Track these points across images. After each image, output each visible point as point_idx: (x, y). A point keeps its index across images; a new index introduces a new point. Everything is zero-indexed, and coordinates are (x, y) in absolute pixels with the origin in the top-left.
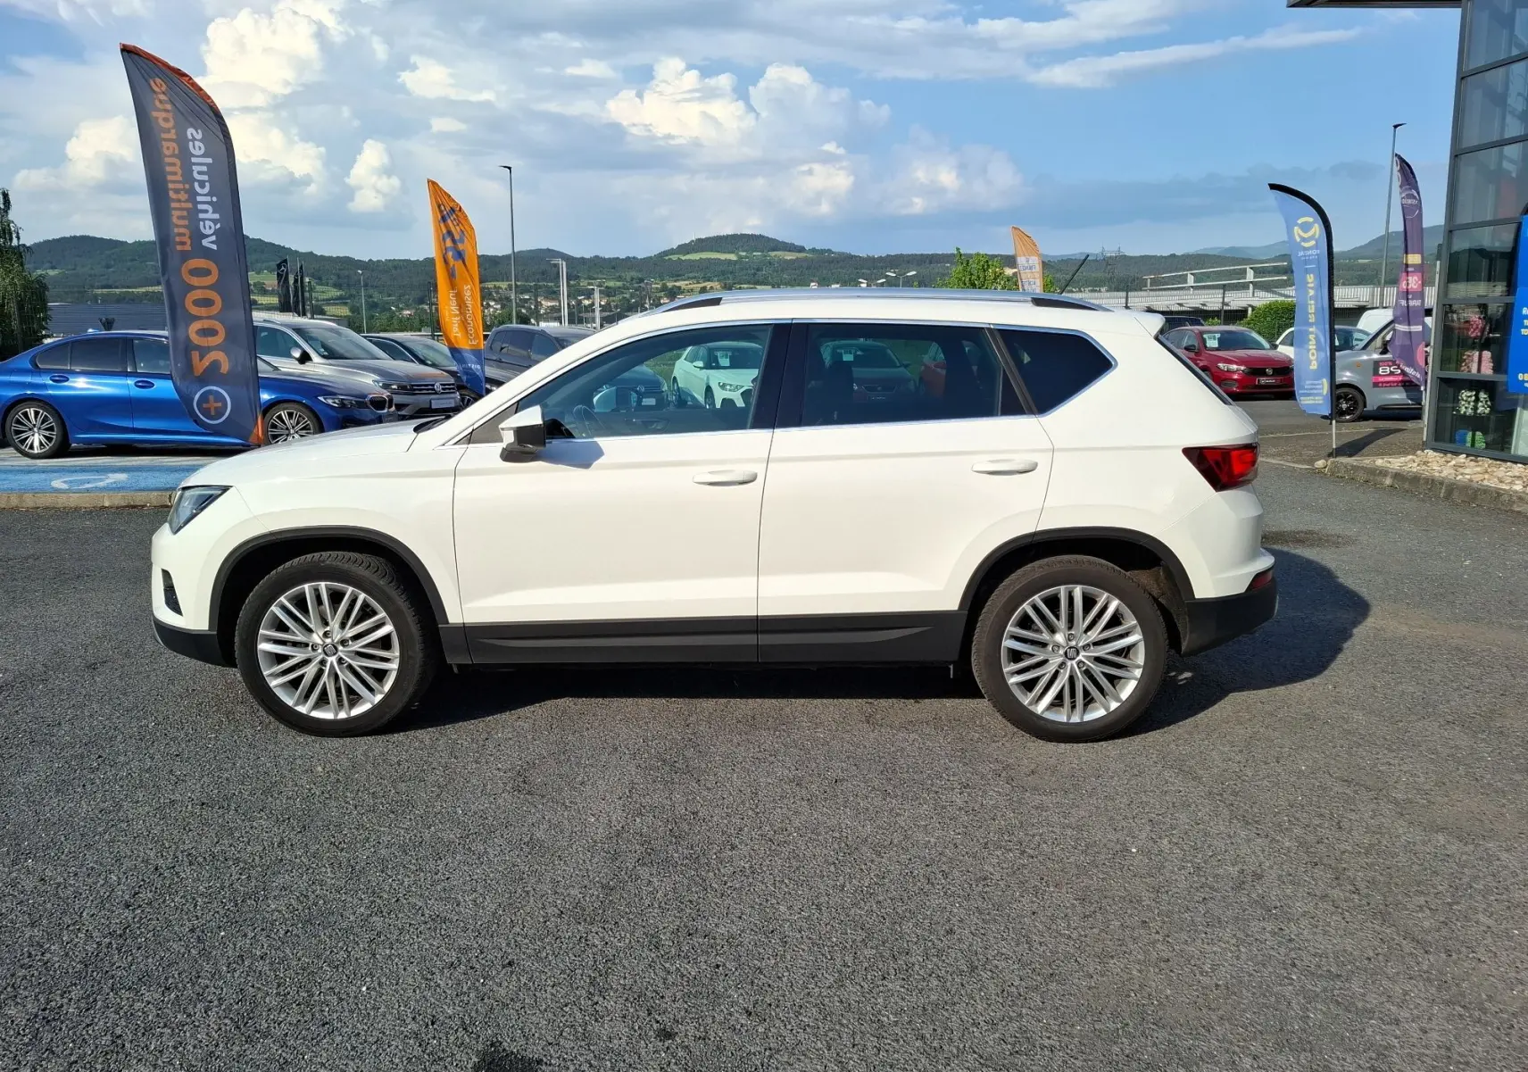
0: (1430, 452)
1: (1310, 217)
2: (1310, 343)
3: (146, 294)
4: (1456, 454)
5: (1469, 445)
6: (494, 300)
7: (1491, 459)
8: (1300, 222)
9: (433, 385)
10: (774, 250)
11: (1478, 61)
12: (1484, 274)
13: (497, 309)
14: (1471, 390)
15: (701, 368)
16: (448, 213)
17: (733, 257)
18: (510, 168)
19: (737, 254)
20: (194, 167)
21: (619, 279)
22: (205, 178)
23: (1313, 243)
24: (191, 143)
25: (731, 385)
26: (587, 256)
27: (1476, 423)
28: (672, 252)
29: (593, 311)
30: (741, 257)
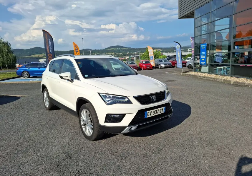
0: (193, 72)
1: (178, 45)
3: (28, 57)
5: (197, 71)
10: (122, 48)
11: (196, 26)
14: (197, 65)
16: (76, 46)
17: (116, 49)
20: (49, 43)
21: (99, 53)
23: (179, 48)
24: (49, 41)
27: (198, 68)
28: (107, 48)
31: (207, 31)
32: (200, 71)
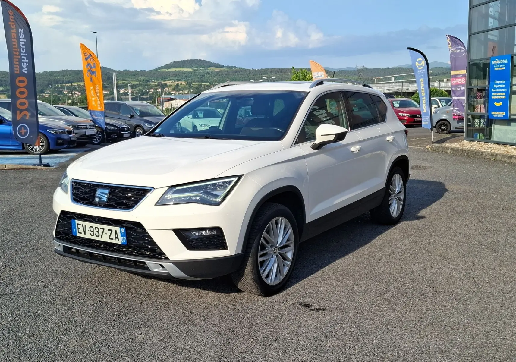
0: (465, 141)
1: (421, 58)
2: (423, 103)
4: (474, 141)
5: (478, 138)
6: (78, 91)
7: (484, 142)
8: (418, 60)
9: (86, 125)
10: (210, 67)
11: (476, 3)
12: (481, 77)
13: (79, 95)
14: (478, 119)
15: (191, 118)
16: (88, 56)
17: (191, 70)
18: (96, 33)
19: (193, 69)
20: (21, 43)
21: (137, 80)
22: (24, 47)
23: (422, 67)
24: (20, 34)
25: (204, 125)
26: (122, 70)
27: (481, 130)
28: (162, 68)
29: (128, 95)
30: (194, 70)
31: (499, 20)
32: (488, 138)
